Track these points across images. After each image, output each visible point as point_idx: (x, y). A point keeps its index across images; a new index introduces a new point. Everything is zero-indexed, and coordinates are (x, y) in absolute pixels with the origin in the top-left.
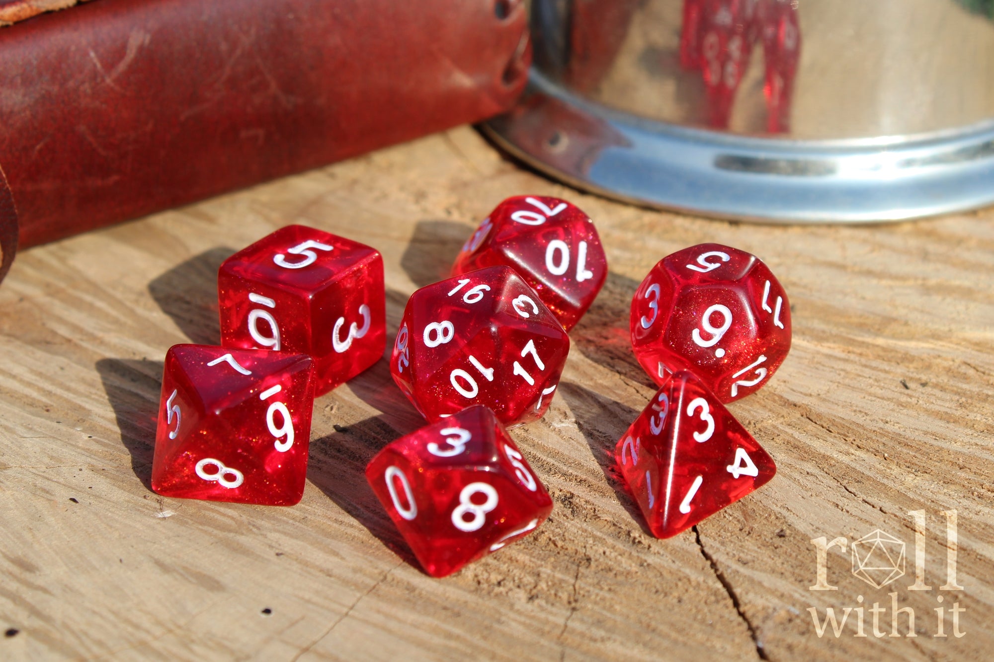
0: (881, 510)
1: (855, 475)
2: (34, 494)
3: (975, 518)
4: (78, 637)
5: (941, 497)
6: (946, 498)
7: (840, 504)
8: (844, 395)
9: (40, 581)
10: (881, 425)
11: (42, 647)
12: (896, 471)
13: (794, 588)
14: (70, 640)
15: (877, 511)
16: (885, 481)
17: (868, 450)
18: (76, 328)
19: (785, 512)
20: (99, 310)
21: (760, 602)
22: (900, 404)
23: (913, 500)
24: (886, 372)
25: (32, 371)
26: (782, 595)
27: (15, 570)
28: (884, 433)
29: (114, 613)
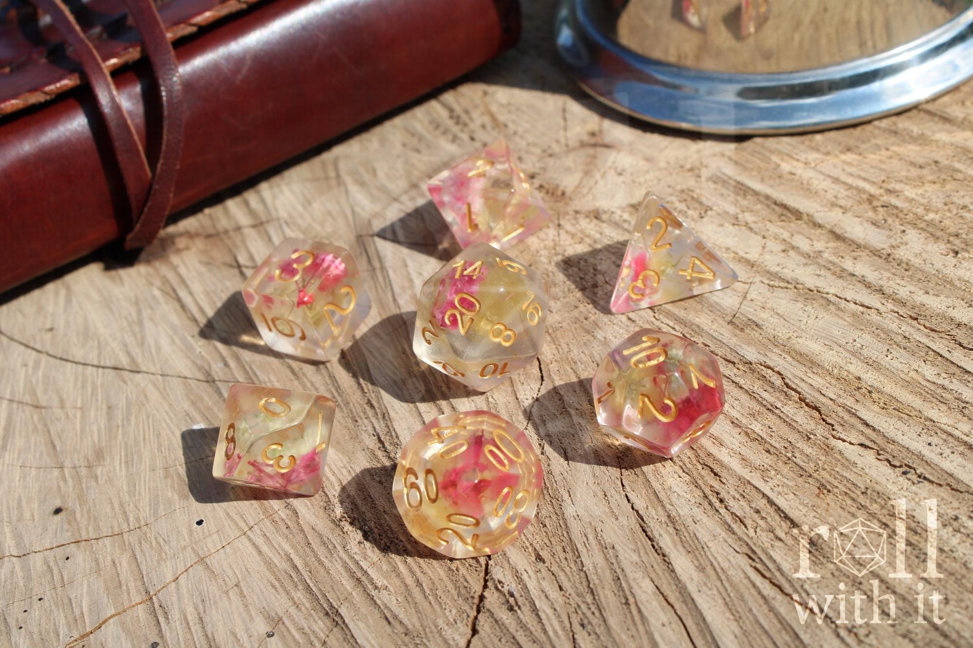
0: (632, 506)
3: (692, 527)
4: (88, 522)
5: (681, 502)
6: (684, 502)
7: (608, 495)
11: (65, 527)
13: (528, 567)
14: (83, 524)
15: (629, 506)
21: (499, 575)
27: (92, 458)
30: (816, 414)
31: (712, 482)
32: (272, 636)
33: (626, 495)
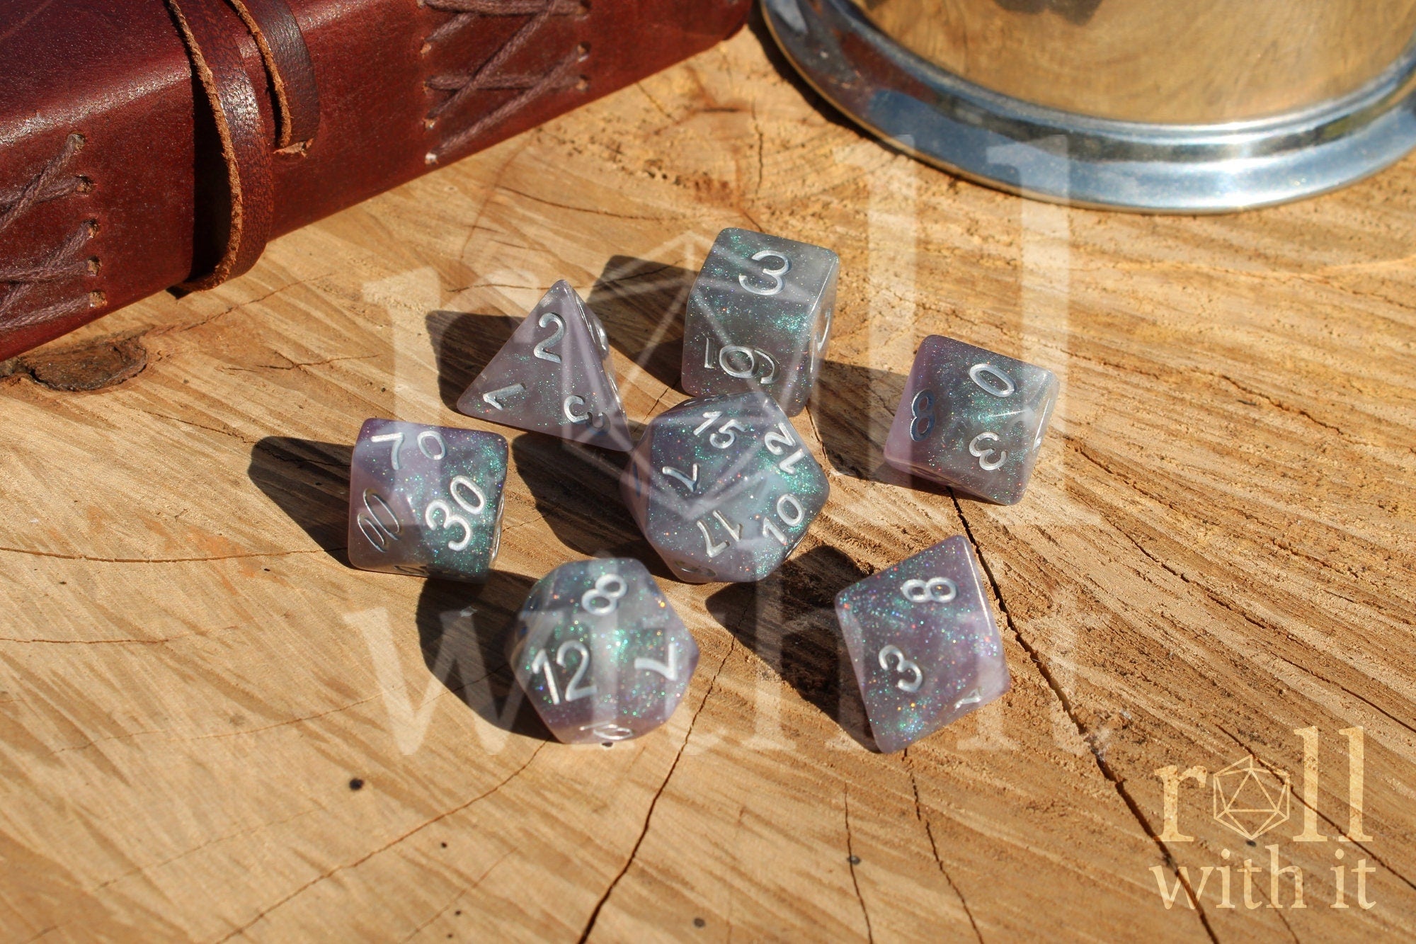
0: (1182, 577)
1: (1147, 532)
2: (326, 592)
3: (1277, 585)
4: (426, 788)
5: (1238, 559)
6: (1242, 559)
7: (1141, 571)
8: (1112, 423)
9: (365, 711)
10: (1158, 462)
11: (395, 804)
12: (1186, 524)
13: (1119, 684)
14: (420, 792)
15: (1178, 578)
16: (1178, 539)
17: (1152, 497)
18: (298, 347)
19: (1092, 587)
20: (317, 320)
21: (1091, 705)
22: (1171, 433)
23: (1210, 563)
24: (1148, 390)
25: (271, 412)
26: (1111, 694)
27: (334, 695)
28: (1165, 475)
29: (454, 751)
30: (1306, 418)
31: (1252, 526)
32: (858, 861)
33: (1164, 566)
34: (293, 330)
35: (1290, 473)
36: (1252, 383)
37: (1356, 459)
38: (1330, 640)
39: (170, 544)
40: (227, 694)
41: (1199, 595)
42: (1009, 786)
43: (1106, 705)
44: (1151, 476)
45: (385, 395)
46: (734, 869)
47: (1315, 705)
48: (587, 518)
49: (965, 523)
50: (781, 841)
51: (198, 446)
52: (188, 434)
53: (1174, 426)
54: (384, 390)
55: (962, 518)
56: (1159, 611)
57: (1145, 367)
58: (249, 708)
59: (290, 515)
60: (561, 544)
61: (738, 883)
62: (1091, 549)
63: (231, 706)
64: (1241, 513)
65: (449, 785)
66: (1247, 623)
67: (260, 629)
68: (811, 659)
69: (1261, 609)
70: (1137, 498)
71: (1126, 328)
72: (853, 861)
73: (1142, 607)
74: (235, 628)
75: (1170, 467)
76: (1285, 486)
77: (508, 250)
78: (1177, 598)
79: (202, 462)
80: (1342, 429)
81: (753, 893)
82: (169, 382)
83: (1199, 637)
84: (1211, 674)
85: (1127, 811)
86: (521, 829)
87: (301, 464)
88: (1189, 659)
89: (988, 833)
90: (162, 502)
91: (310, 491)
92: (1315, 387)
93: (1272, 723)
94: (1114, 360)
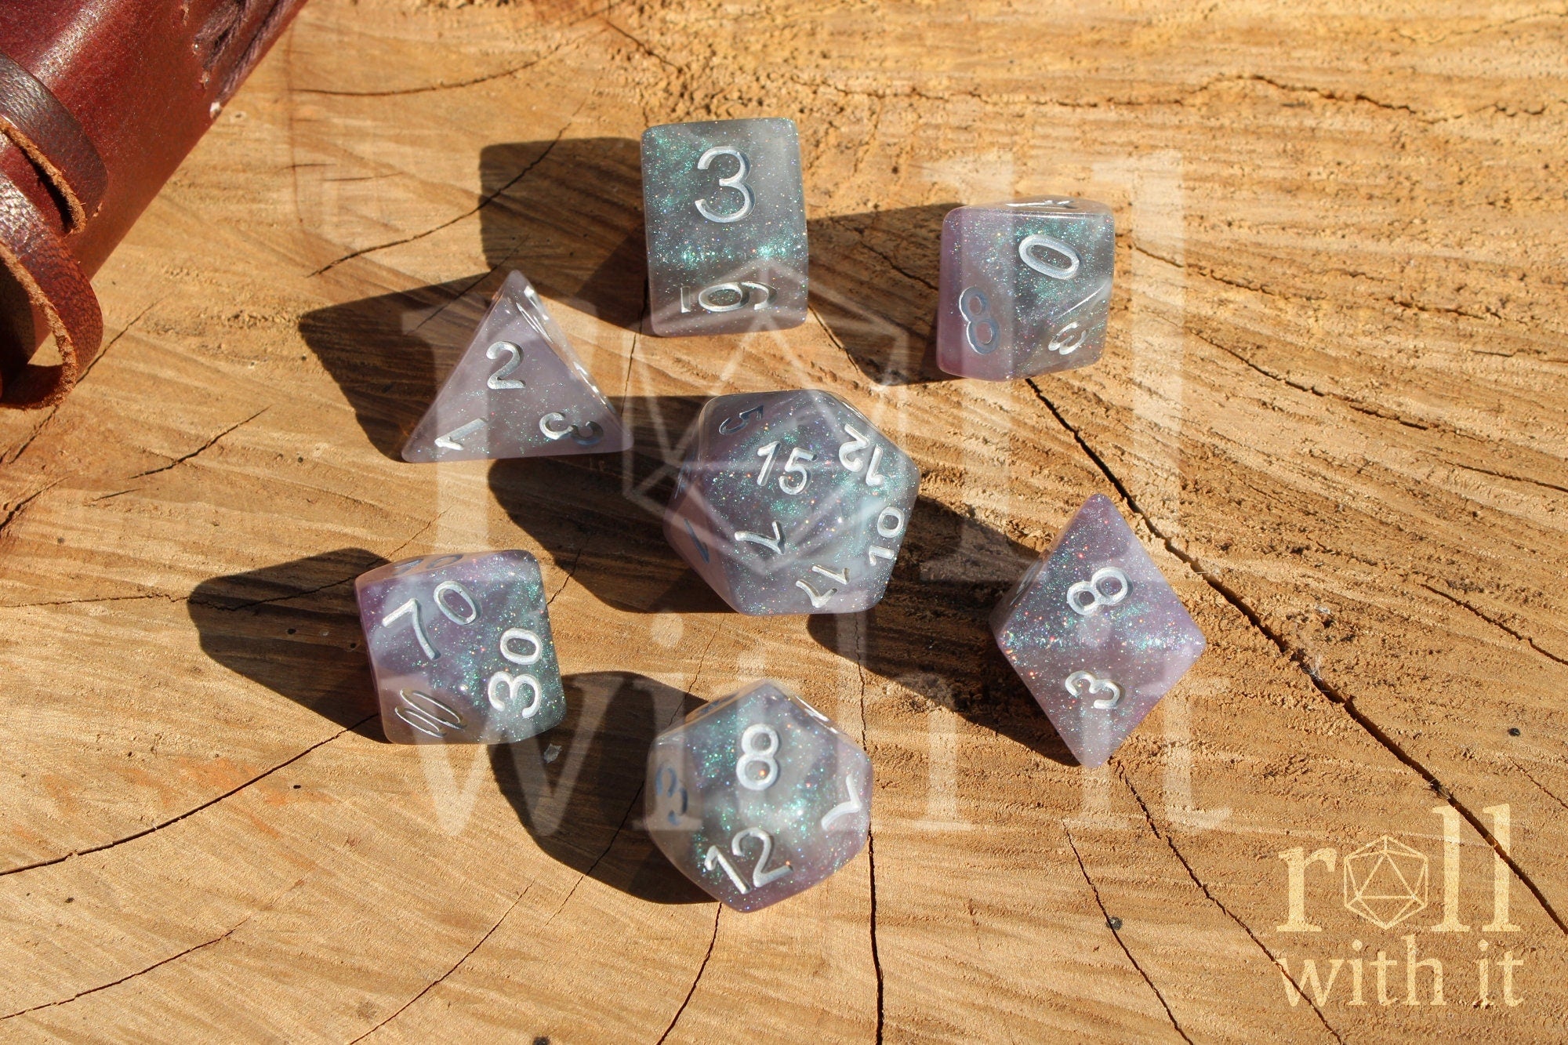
30: (1366, 105)
31: (1363, 287)
32: (1119, 923)
33: (1288, 383)
34: (145, 407)
35: (1377, 192)
36: (1293, 75)
37: (1443, 146)
38: (1501, 420)
39: (166, 796)
40: (336, 979)
41: (1342, 410)
42: (1236, 756)
43: (1297, 605)
44: (1227, 256)
45: (307, 466)
46: (994, 988)
47: (1518, 520)
48: (620, 558)
49: (1050, 405)
50: (1029, 933)
51: (122, 632)
52: (104, 620)
53: (1226, 172)
54: (301, 460)
55: (1044, 399)
56: (1306, 450)
57: (1162, 92)
58: (371, 990)
59: (283, 694)
60: (610, 609)
61: (1007, 1005)
62: (1201, 389)
63: (350, 995)
64: (1345, 273)
65: (642, 1004)
66: (1405, 430)
67: (330, 874)
68: (955, 663)
69: (1415, 406)
70: (1224, 295)
71: (1118, 40)
72: (1114, 925)
73: (1286, 452)
74: (300, 883)
75: (1243, 234)
76: (1378, 215)
77: (352, 189)
78: (1319, 423)
79: (139, 656)
80: (1412, 107)
81: (1027, 1011)
82: (39, 549)
83: (1362, 470)
84: (1392, 518)
85: (1372, 740)
86: (747, 1031)
87: (257, 608)
88: (1362, 505)
89: (1240, 831)
90: (124, 733)
91: (287, 648)
92: (1362, 56)
93: (1480, 560)
94: (1122, 95)
